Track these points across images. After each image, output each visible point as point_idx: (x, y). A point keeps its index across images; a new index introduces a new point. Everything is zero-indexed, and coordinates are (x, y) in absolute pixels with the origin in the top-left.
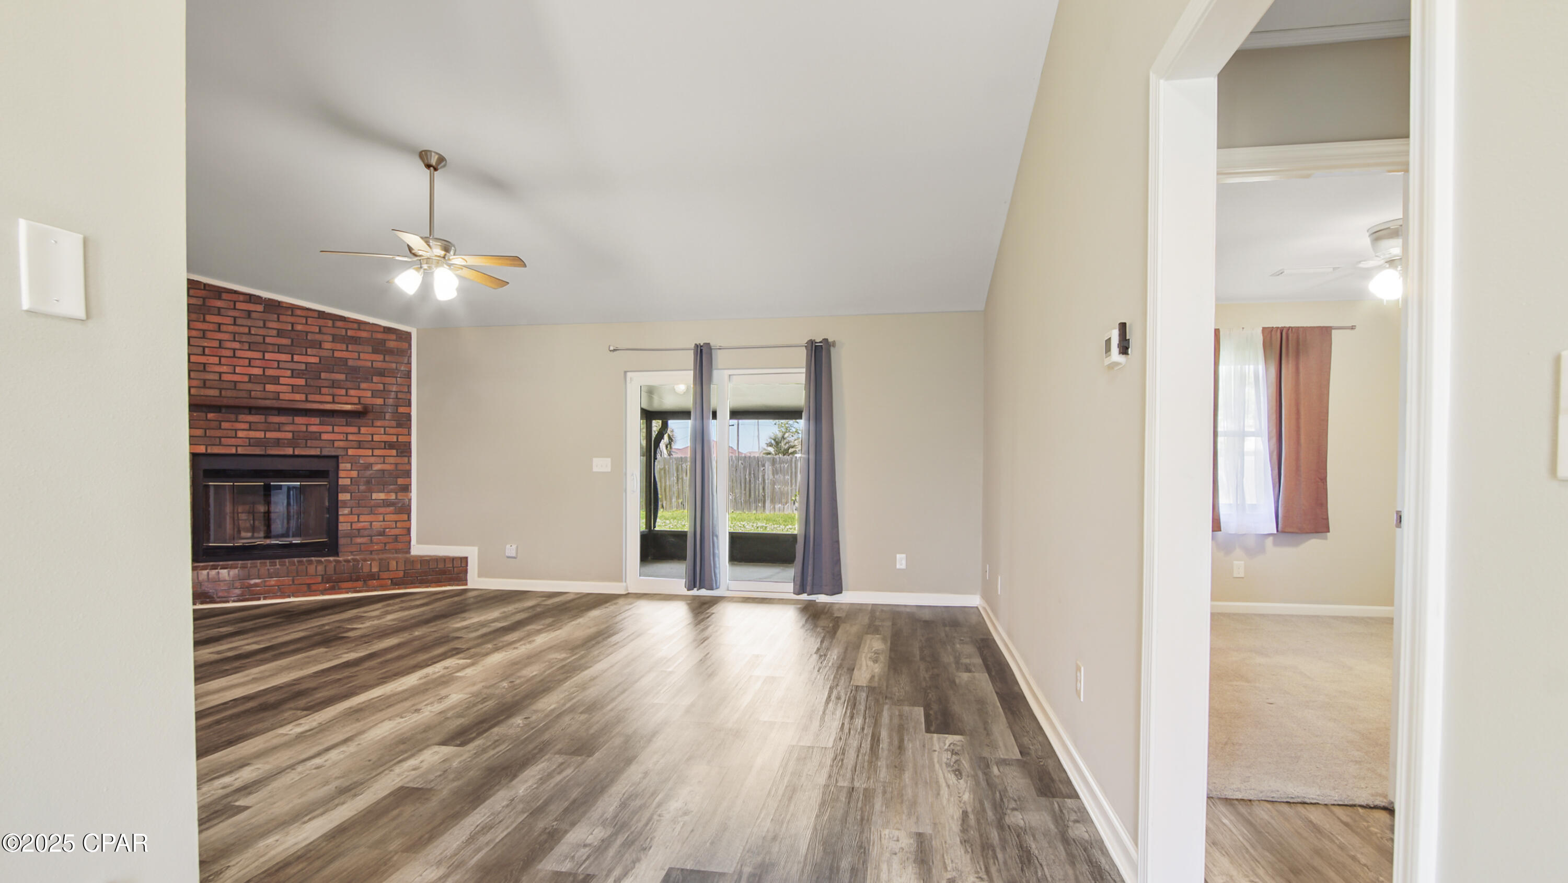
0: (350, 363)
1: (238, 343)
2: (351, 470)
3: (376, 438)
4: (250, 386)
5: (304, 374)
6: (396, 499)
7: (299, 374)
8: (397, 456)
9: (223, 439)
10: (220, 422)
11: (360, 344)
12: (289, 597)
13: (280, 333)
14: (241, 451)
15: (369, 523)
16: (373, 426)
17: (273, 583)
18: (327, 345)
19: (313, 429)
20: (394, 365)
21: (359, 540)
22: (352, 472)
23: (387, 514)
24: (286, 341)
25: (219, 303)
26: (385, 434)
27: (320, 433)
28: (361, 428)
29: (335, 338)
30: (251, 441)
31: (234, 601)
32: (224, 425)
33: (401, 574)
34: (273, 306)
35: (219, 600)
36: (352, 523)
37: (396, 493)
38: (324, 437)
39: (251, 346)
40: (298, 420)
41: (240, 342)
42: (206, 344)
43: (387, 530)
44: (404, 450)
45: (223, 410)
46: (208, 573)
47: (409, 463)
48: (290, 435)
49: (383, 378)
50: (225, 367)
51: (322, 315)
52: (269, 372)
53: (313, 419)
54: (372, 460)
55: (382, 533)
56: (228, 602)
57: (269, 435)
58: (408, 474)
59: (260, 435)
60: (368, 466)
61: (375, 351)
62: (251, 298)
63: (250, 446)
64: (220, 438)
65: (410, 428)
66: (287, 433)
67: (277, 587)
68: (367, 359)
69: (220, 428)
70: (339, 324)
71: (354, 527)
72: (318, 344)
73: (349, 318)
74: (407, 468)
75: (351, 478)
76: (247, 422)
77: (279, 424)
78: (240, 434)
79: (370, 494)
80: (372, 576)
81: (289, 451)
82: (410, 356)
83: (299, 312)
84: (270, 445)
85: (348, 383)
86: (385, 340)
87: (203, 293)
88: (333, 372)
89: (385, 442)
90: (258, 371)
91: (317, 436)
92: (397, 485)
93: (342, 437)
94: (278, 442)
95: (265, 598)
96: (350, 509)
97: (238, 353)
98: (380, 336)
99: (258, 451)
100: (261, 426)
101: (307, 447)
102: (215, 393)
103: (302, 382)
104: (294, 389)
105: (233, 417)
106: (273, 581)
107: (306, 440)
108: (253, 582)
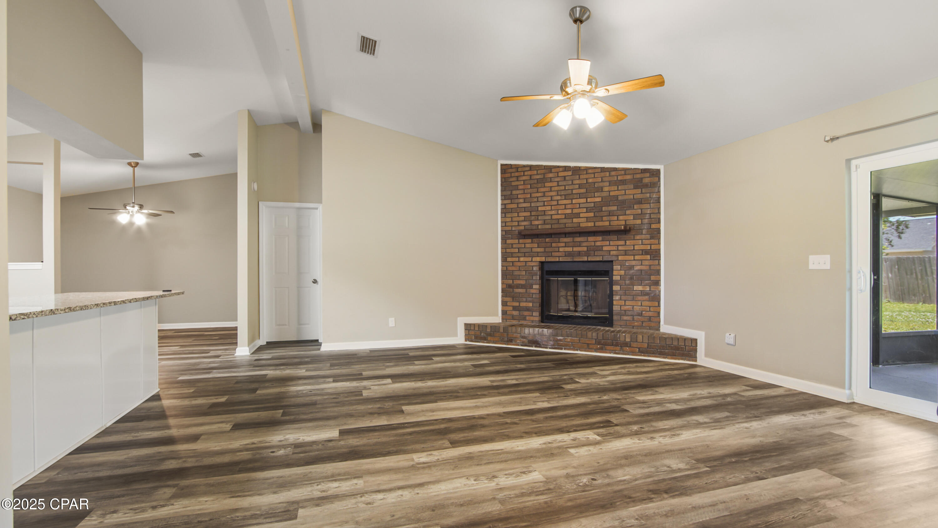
0: (620, 198)
1: (559, 196)
2: (621, 270)
3: (636, 247)
4: (565, 221)
5: (593, 209)
6: (650, 290)
7: (590, 210)
8: (650, 260)
9: (553, 253)
10: (552, 243)
11: (626, 184)
12: (577, 350)
13: (580, 186)
14: (561, 259)
15: (632, 307)
16: (634, 239)
17: (569, 340)
18: (606, 189)
19: (598, 244)
20: (649, 195)
21: (625, 318)
22: (621, 271)
23: (643, 301)
24: (583, 191)
25: (551, 175)
26: (642, 244)
27: (602, 246)
28: (627, 241)
29: (611, 183)
30: (566, 253)
31: (550, 348)
32: (554, 245)
34: (577, 171)
36: (621, 306)
37: (650, 286)
38: (605, 248)
39: (566, 197)
40: (591, 239)
41: (560, 195)
42: (545, 200)
43: (644, 312)
44: (655, 255)
45: (553, 236)
46: (538, 330)
47: (659, 264)
48: (585, 249)
49: (641, 205)
50: (554, 211)
51: (603, 169)
52: (575, 211)
53: (598, 238)
54: (634, 263)
55: (640, 314)
57: (576, 249)
58: (658, 272)
59: (570, 249)
60: (631, 267)
61: (635, 187)
62: (566, 168)
63: (565, 256)
64: (551, 252)
65: (659, 239)
66: (584, 247)
67: (571, 344)
68: (631, 193)
69: (551, 247)
70: (613, 173)
71: (622, 309)
72: (601, 189)
73: (619, 168)
74: (658, 268)
75: (621, 276)
76: (564, 242)
77: (580, 242)
78: (561, 249)
79: (632, 286)
81: (585, 259)
82: (659, 187)
83: (590, 171)
84: (575, 255)
85: (619, 211)
86: (643, 178)
87: (543, 171)
88: (610, 206)
89: (643, 250)
90: (569, 211)
91: (600, 248)
92: (650, 280)
93: (615, 248)
94: (579, 254)
95: (565, 349)
96: (620, 296)
97: (560, 202)
98: (638, 176)
99: (569, 259)
100: (571, 244)
101: (594, 256)
102: (548, 226)
103: (592, 214)
104: (588, 219)
105: (557, 240)
107: (594, 251)
108: (559, 338)
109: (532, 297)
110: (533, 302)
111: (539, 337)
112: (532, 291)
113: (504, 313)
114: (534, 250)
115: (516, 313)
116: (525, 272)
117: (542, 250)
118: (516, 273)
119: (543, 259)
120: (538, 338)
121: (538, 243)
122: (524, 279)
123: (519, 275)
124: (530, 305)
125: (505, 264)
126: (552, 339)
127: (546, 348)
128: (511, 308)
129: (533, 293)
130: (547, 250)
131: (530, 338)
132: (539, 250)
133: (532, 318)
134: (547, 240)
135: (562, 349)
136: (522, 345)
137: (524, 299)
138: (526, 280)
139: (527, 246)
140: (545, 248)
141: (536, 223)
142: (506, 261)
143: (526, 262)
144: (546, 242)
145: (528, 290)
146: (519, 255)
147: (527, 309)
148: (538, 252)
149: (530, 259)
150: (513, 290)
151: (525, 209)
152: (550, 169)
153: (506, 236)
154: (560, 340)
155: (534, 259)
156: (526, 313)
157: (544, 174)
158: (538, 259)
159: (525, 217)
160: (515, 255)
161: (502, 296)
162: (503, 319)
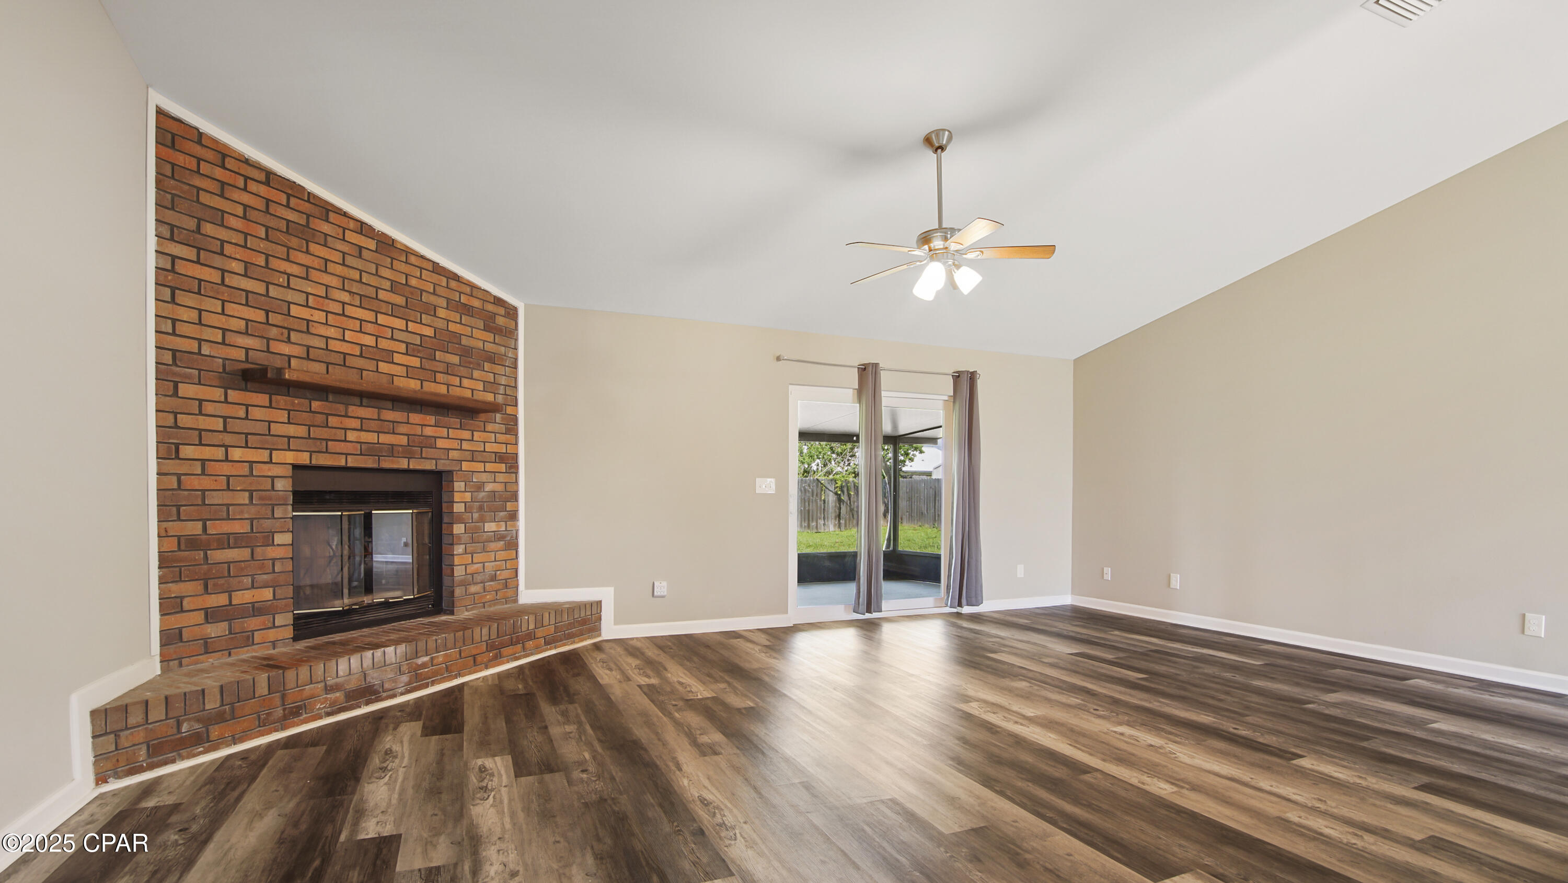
0: (464, 341)
1: (347, 294)
2: (465, 491)
3: (489, 447)
4: (360, 363)
5: (419, 351)
6: (506, 530)
7: (414, 350)
8: (506, 472)
9: (330, 443)
10: (327, 415)
11: (472, 316)
13: (394, 287)
14: (352, 462)
15: (482, 564)
16: (485, 431)
18: (442, 313)
19: (428, 431)
20: (503, 349)
21: (473, 589)
22: (467, 493)
23: (497, 551)
24: (400, 300)
25: (325, 228)
26: (495, 442)
27: (435, 438)
28: (475, 433)
29: (452, 305)
30: (363, 446)
31: (402, 694)
32: (333, 421)
33: (552, 628)
34: (386, 244)
36: (466, 565)
37: (506, 522)
38: (440, 443)
39: (364, 301)
40: (415, 418)
41: (350, 292)
42: (309, 290)
43: (498, 572)
44: (510, 462)
45: (331, 398)
46: (373, 654)
47: (516, 482)
48: (404, 440)
49: (493, 365)
50: (333, 329)
51: (437, 269)
52: (383, 344)
53: (428, 417)
54: (484, 477)
55: (493, 578)
56: (393, 696)
57: (384, 438)
58: (514, 497)
59: (371, 437)
60: (480, 487)
61: (487, 329)
62: (363, 228)
63: (361, 454)
64: (327, 440)
65: (516, 435)
66: (402, 436)
68: (479, 339)
69: (327, 426)
70: (453, 284)
71: (468, 571)
72: (432, 310)
73: (462, 278)
74: (515, 489)
75: (465, 503)
76: (358, 418)
77: (393, 422)
78: (351, 436)
79: (482, 524)
80: (531, 636)
81: (403, 464)
82: (516, 340)
83: (413, 259)
84: (384, 454)
85: (462, 368)
86: (495, 314)
87: (305, 207)
88: (448, 352)
89: (496, 453)
90: (369, 341)
91: (431, 443)
92: (506, 511)
93: (456, 444)
94: (392, 450)
96: (464, 546)
97: (350, 310)
98: (490, 307)
99: (370, 463)
100: (373, 425)
101: (422, 458)
102: (320, 368)
103: (415, 362)
104: (410, 372)
105: (341, 408)
107: (422, 448)
108: (420, 661)
109: (274, 572)
110: (274, 586)
112: (272, 552)
113: (169, 638)
114: (276, 429)
115: (216, 630)
116: (247, 494)
117: (301, 431)
118: (214, 498)
119: (304, 459)
121: (289, 411)
122: (246, 516)
123: (228, 505)
124: (267, 594)
125: (172, 466)
126: (405, 668)
128: (199, 617)
129: (274, 560)
130: (315, 432)
132: (292, 430)
133: (272, 635)
134: (316, 405)
137: (247, 581)
138: (252, 520)
139: (256, 413)
140: (309, 426)
141: (285, 349)
142: (177, 457)
143: (251, 463)
144: (311, 411)
145: (258, 550)
146: (228, 439)
147: (256, 610)
148: (289, 438)
149: (264, 455)
150: (206, 555)
151: (247, 299)
152: (327, 210)
153: (174, 368)
155: (277, 457)
156: (253, 623)
157: (308, 215)
158: (290, 457)
160: (210, 439)
161: (162, 581)
162: (165, 660)
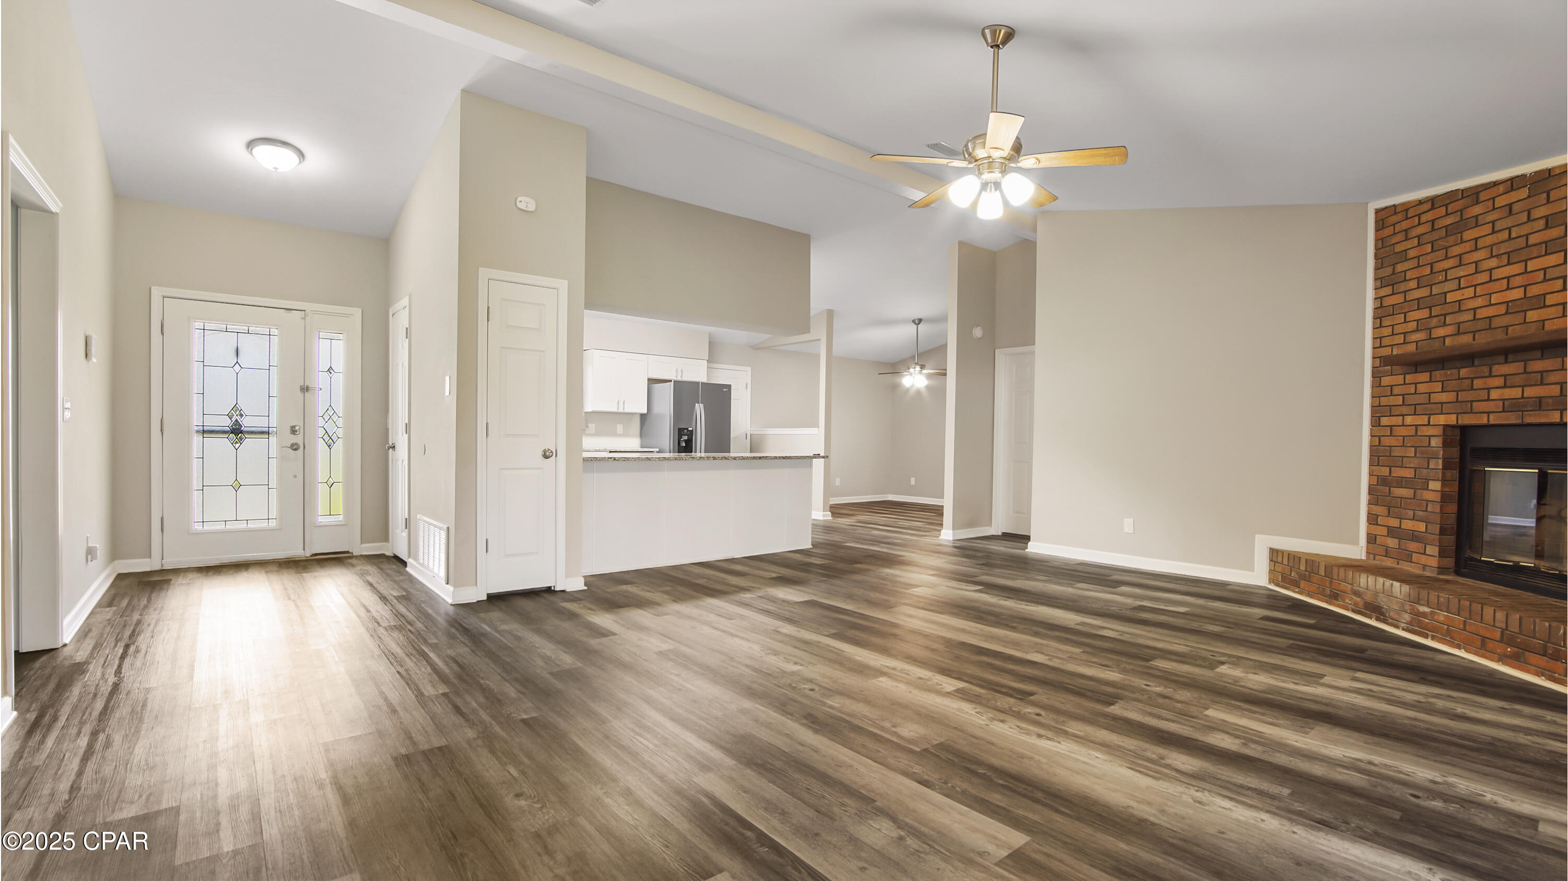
4: (1508, 320)
9: (1475, 404)
10: (1472, 379)
12: (1459, 647)
14: (1494, 420)
17: (1441, 618)
24: (1556, 232)
25: (1479, 209)
30: (1506, 403)
32: (1478, 383)
35: (1390, 621)
39: (1512, 257)
45: (1476, 363)
50: (1480, 300)
52: (1532, 291)
57: (1527, 392)
59: (1516, 393)
62: (1513, 184)
63: (1504, 411)
64: (1472, 402)
67: (1446, 627)
69: (1472, 389)
76: (1502, 375)
78: (1494, 394)
84: (1529, 409)
87: (1460, 204)
90: (1518, 294)
95: (1433, 638)
97: (1496, 274)
99: (1513, 419)
100: (1518, 379)
102: (1468, 338)
105: (1486, 369)
106: (1442, 615)
109: (1426, 511)
110: (1427, 522)
111: (1384, 600)
112: (1428, 495)
113: (1372, 539)
114: (1436, 398)
115: (1392, 543)
116: (1413, 449)
117: (1451, 397)
118: (1397, 452)
119: (1452, 420)
120: (1382, 601)
121: (1443, 382)
122: (1412, 466)
123: (1403, 457)
124: (1422, 527)
125: (1378, 431)
126: (1407, 607)
127: (1397, 627)
128: (1384, 531)
129: (1427, 501)
130: (1463, 396)
131: (1368, 597)
132: (1444, 397)
133: (1423, 559)
134: (1464, 372)
135: (1426, 637)
136: (1354, 611)
137: (1411, 513)
138: (1415, 469)
139: (1422, 388)
140: (1457, 392)
141: (1441, 332)
142: (1379, 425)
143: (1416, 426)
144: (1459, 379)
145: (1419, 492)
146: (1404, 410)
147: (1415, 537)
148: (1442, 403)
149: (1425, 420)
150: (1390, 490)
151: (1419, 304)
152: (1475, 194)
153: (1381, 368)
154: (1424, 615)
155: (1434, 420)
156: (1412, 546)
157: (1461, 211)
158: (1442, 420)
159: (1417, 321)
160: (1396, 411)
161: (1370, 503)
162: (1368, 553)
